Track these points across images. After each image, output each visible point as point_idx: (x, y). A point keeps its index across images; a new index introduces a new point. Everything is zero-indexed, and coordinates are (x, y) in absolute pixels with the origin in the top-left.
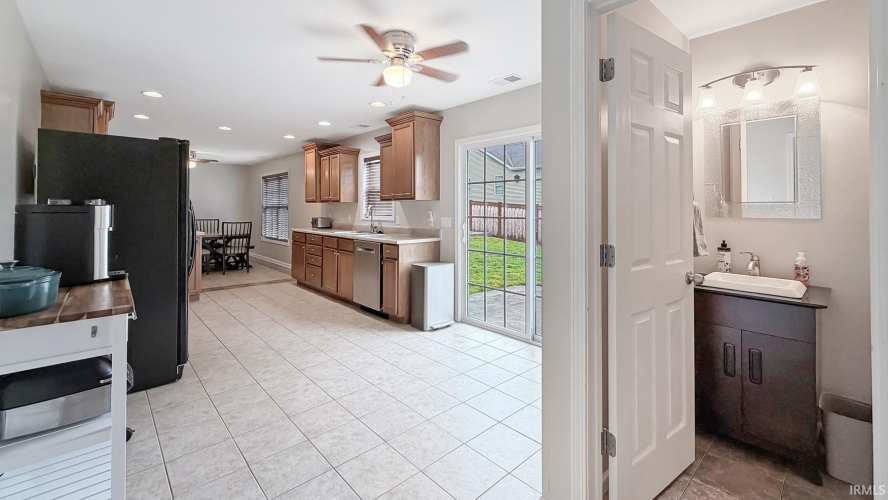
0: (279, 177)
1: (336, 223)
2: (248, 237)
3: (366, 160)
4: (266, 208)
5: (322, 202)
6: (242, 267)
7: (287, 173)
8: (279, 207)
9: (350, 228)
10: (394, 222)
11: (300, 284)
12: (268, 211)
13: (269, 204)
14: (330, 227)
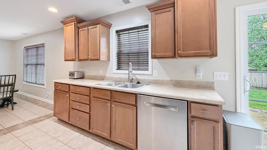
0: (37, 47)
1: (87, 74)
2: (13, 85)
3: (117, 32)
4: (27, 65)
5: (80, 60)
6: (8, 105)
7: (44, 44)
8: (37, 65)
9: (102, 78)
10: (152, 75)
11: (61, 121)
12: (29, 67)
13: (29, 62)
14: (82, 78)
